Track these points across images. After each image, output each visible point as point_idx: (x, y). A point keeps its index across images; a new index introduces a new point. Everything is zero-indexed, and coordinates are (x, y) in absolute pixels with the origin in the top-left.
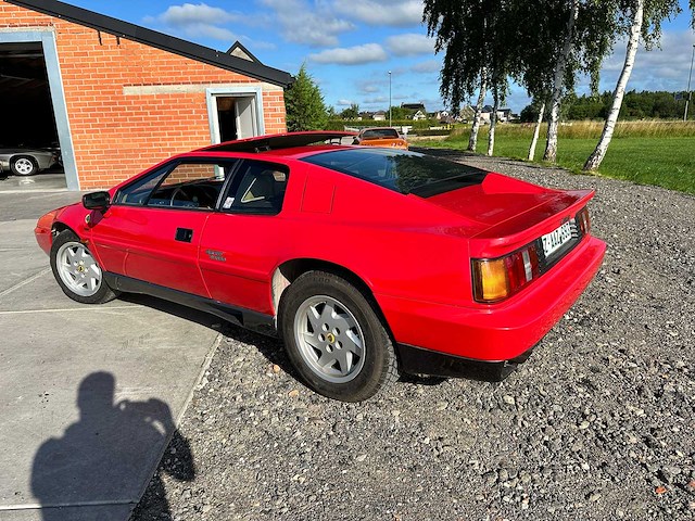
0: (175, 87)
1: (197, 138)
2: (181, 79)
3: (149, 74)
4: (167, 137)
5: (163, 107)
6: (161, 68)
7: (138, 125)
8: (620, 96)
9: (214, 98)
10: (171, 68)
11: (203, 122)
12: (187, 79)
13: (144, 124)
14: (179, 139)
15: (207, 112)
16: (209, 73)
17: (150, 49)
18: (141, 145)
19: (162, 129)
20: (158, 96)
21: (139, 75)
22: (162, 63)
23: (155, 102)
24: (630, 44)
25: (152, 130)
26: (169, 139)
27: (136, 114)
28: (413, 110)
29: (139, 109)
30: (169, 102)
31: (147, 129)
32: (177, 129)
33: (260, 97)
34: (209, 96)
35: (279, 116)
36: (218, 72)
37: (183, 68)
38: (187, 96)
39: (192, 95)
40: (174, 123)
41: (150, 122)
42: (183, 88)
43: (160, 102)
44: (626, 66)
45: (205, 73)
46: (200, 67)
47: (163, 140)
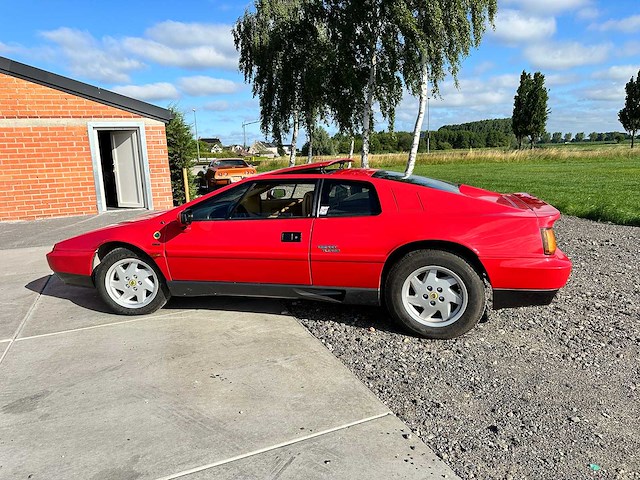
0: (55, 120)
1: (78, 169)
2: (61, 113)
3: (25, 108)
4: (45, 168)
5: (41, 140)
6: (38, 102)
7: (11, 157)
8: (418, 134)
9: (95, 132)
10: (49, 102)
11: (84, 154)
12: (67, 113)
13: (19, 156)
14: (59, 170)
15: (88, 144)
16: (90, 108)
17: (25, 83)
18: (15, 178)
19: (39, 161)
20: (34, 129)
21: (13, 108)
22: (40, 97)
23: (31, 135)
24: (421, 98)
25: (28, 161)
26: (47, 171)
27: (9, 146)
28: (210, 144)
29: (13, 141)
30: (47, 134)
31: (22, 161)
32: (56, 160)
33: (143, 131)
34: (90, 130)
35: (162, 147)
36: (100, 108)
37: (62, 103)
38: (67, 129)
39: (72, 129)
40: (52, 155)
41: (26, 154)
42: (63, 122)
43: (37, 134)
44: (420, 113)
45: (85, 108)
46: (80, 102)
47: (40, 171)
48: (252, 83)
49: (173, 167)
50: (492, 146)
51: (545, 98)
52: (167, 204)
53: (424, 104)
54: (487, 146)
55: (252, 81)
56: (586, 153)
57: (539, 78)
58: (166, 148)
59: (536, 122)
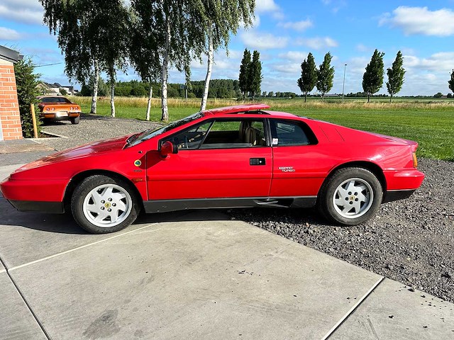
24: (209, 61)
35: (12, 85)
44: (208, 72)
48: (57, 35)
49: (21, 102)
50: (221, 98)
51: (260, 68)
52: (16, 134)
53: (211, 65)
54: (218, 97)
55: (57, 33)
56: (284, 105)
57: (256, 55)
58: (15, 86)
59: (255, 84)
